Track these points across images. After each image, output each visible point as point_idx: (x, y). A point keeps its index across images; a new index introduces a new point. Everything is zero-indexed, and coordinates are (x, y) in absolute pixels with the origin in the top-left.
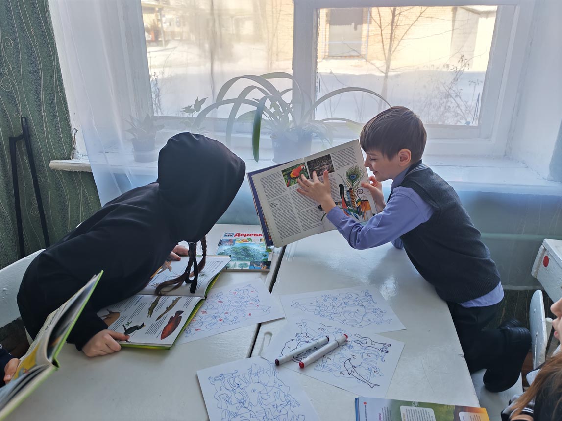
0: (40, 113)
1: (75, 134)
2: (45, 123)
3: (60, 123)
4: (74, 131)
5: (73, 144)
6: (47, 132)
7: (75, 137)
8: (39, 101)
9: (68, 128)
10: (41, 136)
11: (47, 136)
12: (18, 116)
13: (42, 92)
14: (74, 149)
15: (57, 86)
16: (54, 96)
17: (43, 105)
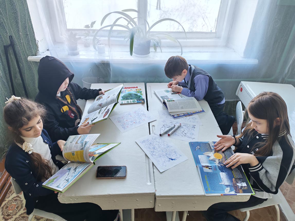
0: (19, 34)
2: (22, 38)
3: (30, 38)
4: (37, 42)
5: (37, 48)
6: (23, 43)
7: (38, 44)
8: (18, 27)
9: (34, 40)
10: (20, 45)
11: (23, 44)
12: (7, 35)
13: (20, 23)
14: (38, 50)
15: (27, 20)
16: (26, 25)
17: (20, 29)
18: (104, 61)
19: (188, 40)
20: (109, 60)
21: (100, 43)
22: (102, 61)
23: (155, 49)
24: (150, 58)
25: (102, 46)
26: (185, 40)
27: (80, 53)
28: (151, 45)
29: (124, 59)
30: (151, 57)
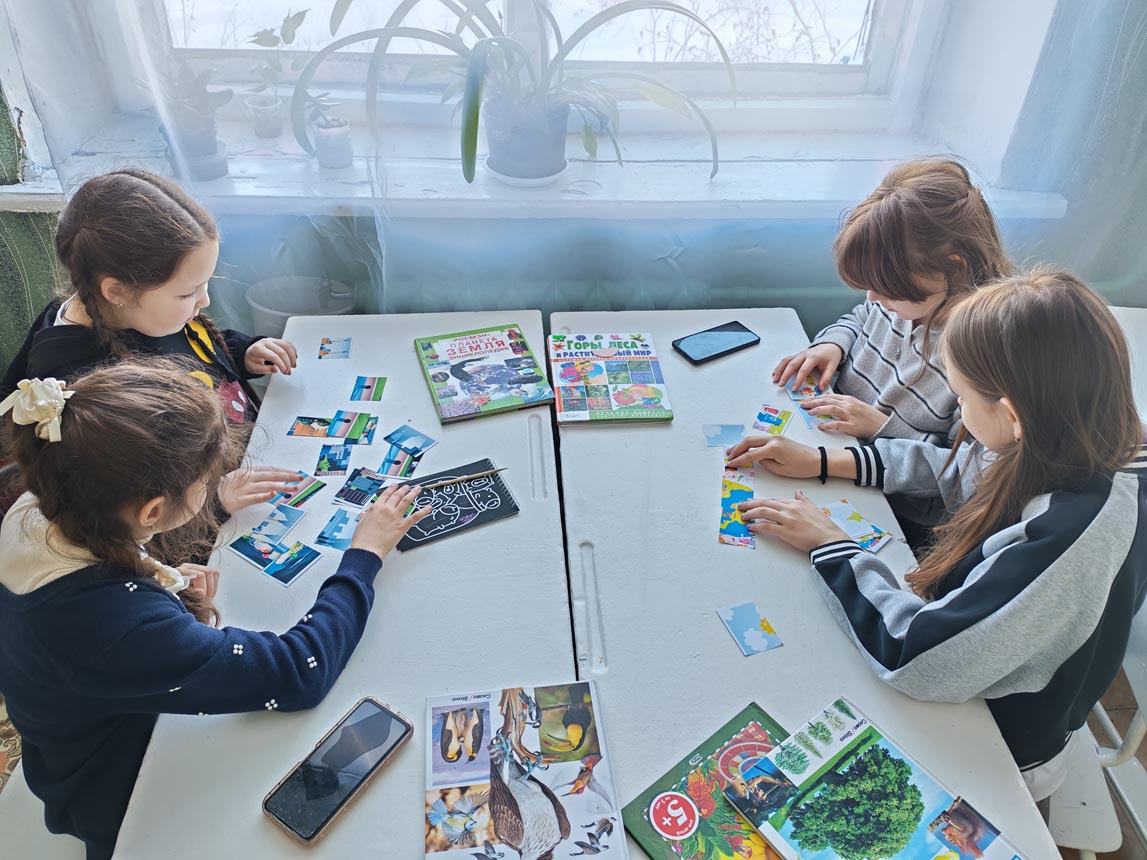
1: (19, 122)
4: (15, 116)
5: (19, 147)
7: (20, 128)
14: (25, 157)
18: (349, 209)
19: (741, 104)
20: (370, 204)
21: (329, 118)
22: (340, 208)
23: (591, 149)
24: (569, 192)
27: (234, 168)
28: (568, 130)
29: (443, 197)
30: (571, 188)
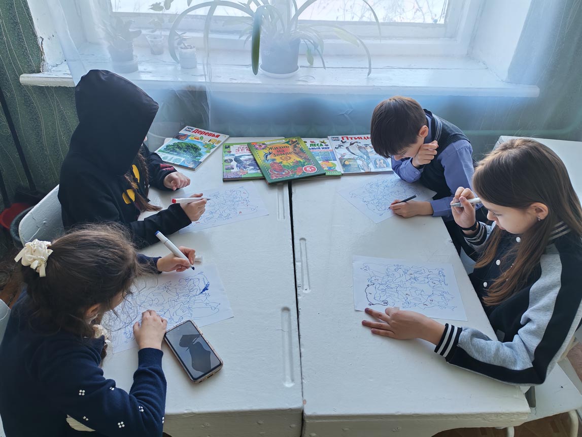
2: (4, 31)
3: (23, 31)
4: (40, 41)
5: (42, 55)
6: (8, 42)
7: (42, 47)
9: (33, 37)
11: (9, 46)
14: (44, 60)
18: (194, 87)
19: (383, 42)
20: (204, 85)
21: (186, 45)
22: (190, 86)
24: (299, 81)
25: (189, 51)
26: (378, 42)
27: (141, 68)
29: (239, 82)
30: (301, 79)
